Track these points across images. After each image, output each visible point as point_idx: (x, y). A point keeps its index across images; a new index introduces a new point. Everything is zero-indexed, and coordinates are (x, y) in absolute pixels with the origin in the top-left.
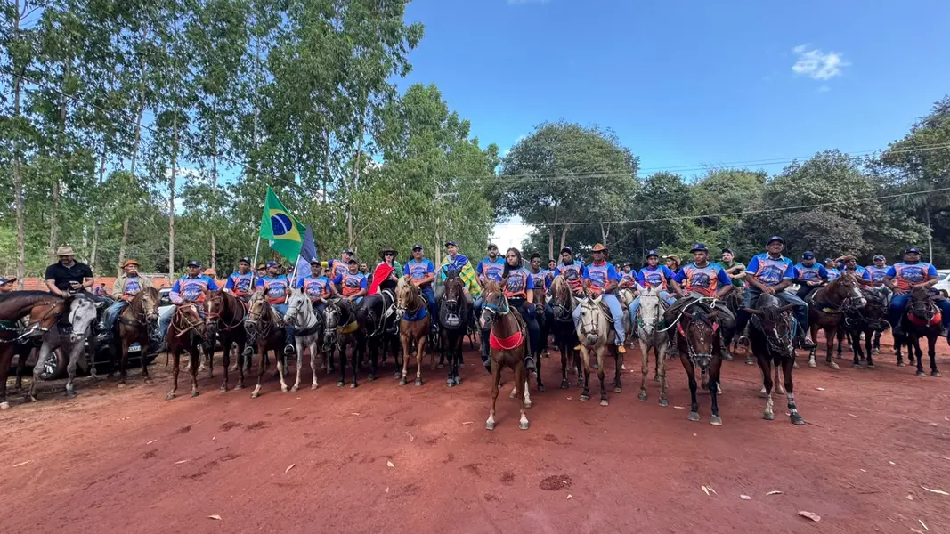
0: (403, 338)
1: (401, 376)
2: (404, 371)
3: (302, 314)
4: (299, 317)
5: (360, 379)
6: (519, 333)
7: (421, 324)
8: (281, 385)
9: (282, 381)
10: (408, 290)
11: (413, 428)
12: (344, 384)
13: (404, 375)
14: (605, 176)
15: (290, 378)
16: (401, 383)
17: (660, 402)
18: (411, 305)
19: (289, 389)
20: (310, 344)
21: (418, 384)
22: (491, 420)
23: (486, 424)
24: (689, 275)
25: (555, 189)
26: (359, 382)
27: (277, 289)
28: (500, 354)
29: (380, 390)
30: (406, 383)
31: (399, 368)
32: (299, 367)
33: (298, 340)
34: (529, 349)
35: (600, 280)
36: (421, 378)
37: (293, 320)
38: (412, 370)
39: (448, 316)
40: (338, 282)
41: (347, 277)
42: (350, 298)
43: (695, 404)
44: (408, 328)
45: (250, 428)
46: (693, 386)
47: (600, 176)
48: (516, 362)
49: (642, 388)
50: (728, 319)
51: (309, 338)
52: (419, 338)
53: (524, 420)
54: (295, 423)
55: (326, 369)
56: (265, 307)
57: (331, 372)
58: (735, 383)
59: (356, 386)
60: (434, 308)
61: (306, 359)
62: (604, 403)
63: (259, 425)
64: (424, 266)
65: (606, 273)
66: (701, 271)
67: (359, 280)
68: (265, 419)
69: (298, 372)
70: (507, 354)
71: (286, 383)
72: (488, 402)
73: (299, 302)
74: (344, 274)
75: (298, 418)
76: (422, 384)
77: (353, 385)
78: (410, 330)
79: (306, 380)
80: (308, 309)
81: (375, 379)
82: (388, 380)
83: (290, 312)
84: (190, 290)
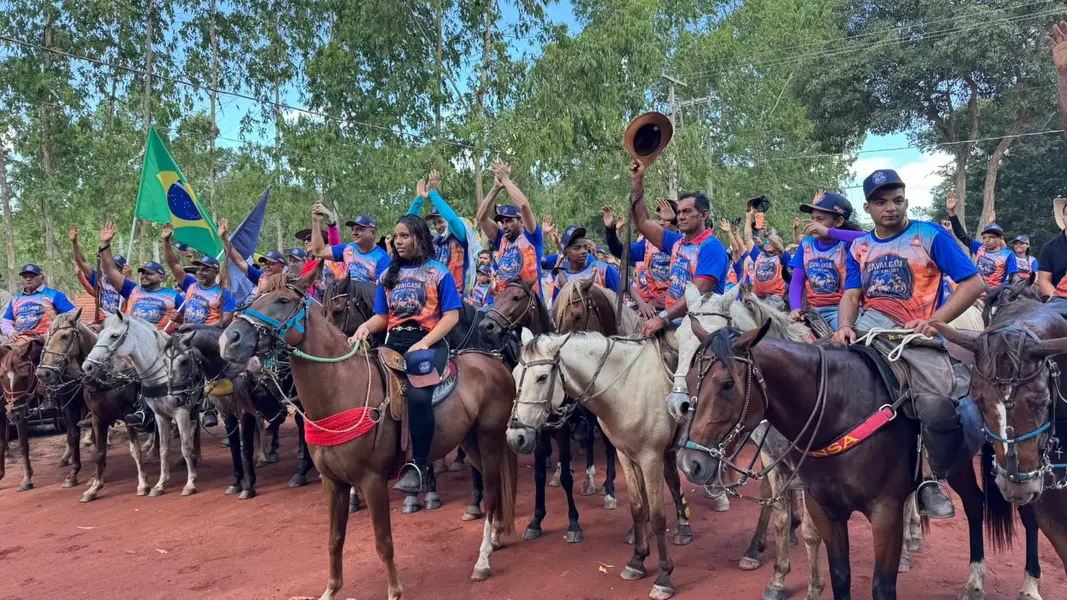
6: (362, 408)
8: (139, 482)
9: (139, 476)
20: (172, 411)
33: (149, 404)
73: (113, 336)
84: (24, 314)
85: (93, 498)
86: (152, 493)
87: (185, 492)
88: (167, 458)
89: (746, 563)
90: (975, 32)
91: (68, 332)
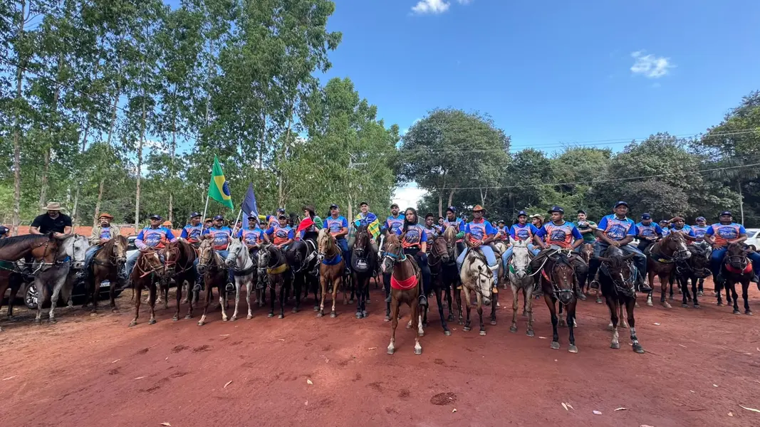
0: (322, 279)
1: (319, 309)
2: (322, 305)
3: (240, 258)
4: (237, 260)
5: (286, 311)
6: (414, 276)
7: (336, 268)
8: (222, 315)
9: (223, 312)
10: (326, 239)
11: (327, 352)
12: (273, 315)
13: (322, 309)
14: (484, 151)
15: (229, 309)
16: (319, 315)
17: (527, 332)
18: (329, 252)
19: (228, 319)
20: (246, 282)
21: (333, 316)
22: (391, 346)
23: (387, 349)
24: (550, 232)
25: (444, 161)
26: (285, 314)
27: (221, 237)
28: (399, 293)
29: (303, 320)
30: (323, 315)
31: (317, 302)
32: (237, 301)
33: (237, 279)
34: (422, 288)
35: (479, 234)
36: (335, 311)
37: (233, 263)
38: (328, 304)
39: (358, 262)
40: (270, 233)
41: (278, 229)
42: (279, 246)
43: (555, 336)
44: (326, 270)
45: (196, 350)
46: (554, 321)
47: (479, 151)
48: (412, 300)
49: (513, 322)
50: (582, 266)
51: (246, 278)
52: (335, 279)
53: (418, 347)
54: (233, 347)
55: (258, 303)
56: (211, 252)
57: (263, 306)
58: (588, 318)
59: (283, 317)
60: (347, 254)
61: (243, 293)
62: (483, 333)
63: (203, 348)
64: (339, 222)
65: (484, 228)
66: (559, 228)
67: (287, 232)
68: (209, 343)
69: (236, 305)
70: (405, 293)
71: (226, 314)
72: (389, 332)
73: (238, 249)
74: (275, 227)
75: (235, 343)
76: (336, 316)
77: (280, 317)
78: (328, 272)
79: (243, 312)
80: (245, 255)
81: (298, 311)
82: (309, 313)
83: (230, 257)
84: (152, 238)
85: (204, 324)
86: (232, 319)
87: (248, 318)
88: (239, 304)
89: (493, 323)
90: (450, 154)
91: (210, 248)
